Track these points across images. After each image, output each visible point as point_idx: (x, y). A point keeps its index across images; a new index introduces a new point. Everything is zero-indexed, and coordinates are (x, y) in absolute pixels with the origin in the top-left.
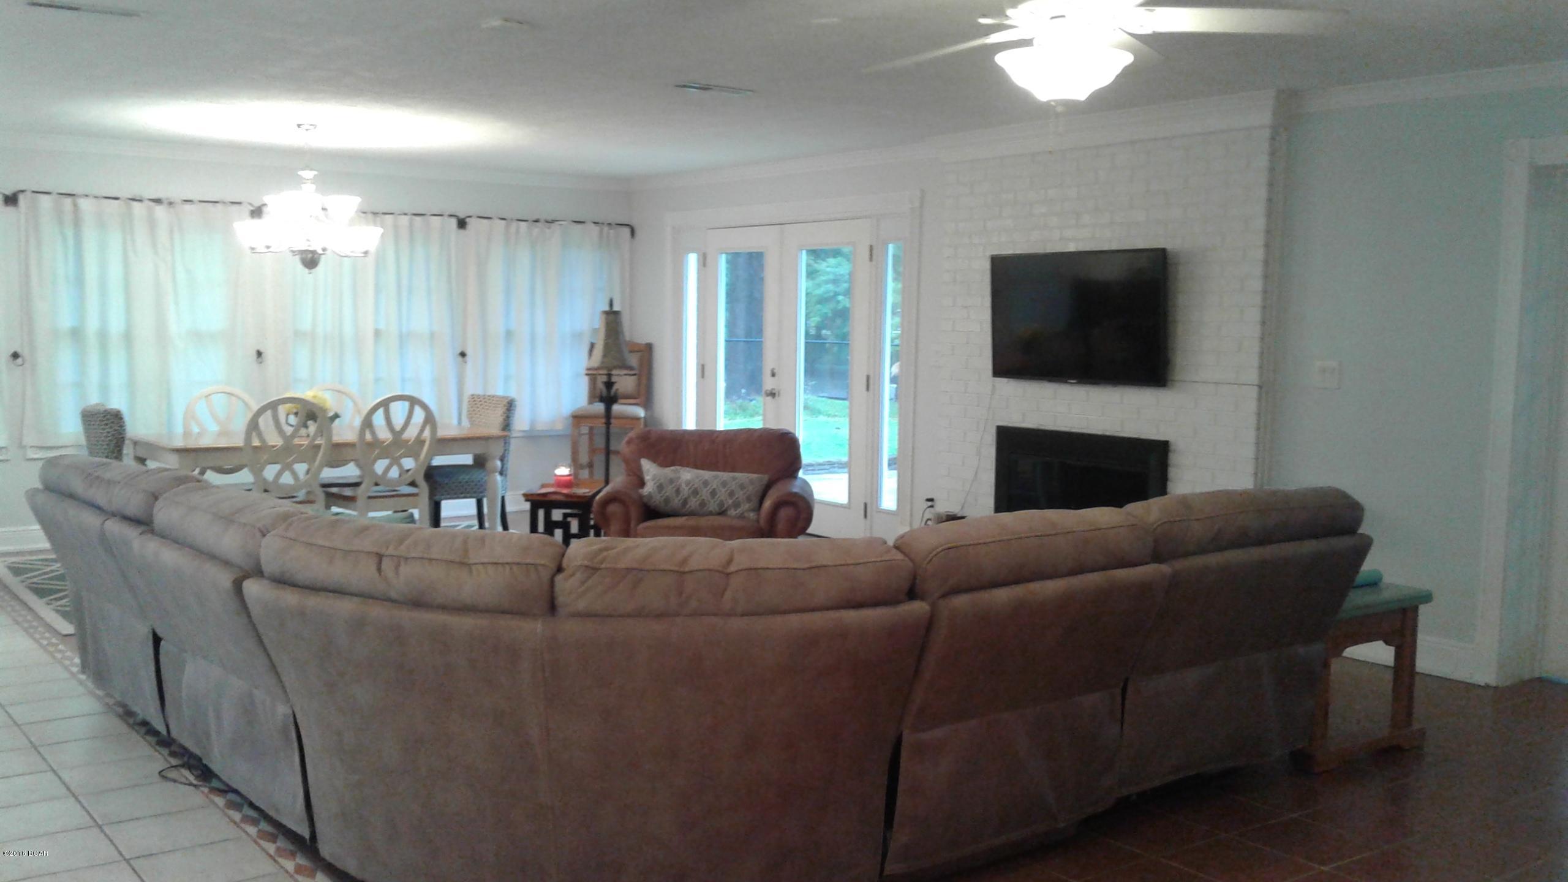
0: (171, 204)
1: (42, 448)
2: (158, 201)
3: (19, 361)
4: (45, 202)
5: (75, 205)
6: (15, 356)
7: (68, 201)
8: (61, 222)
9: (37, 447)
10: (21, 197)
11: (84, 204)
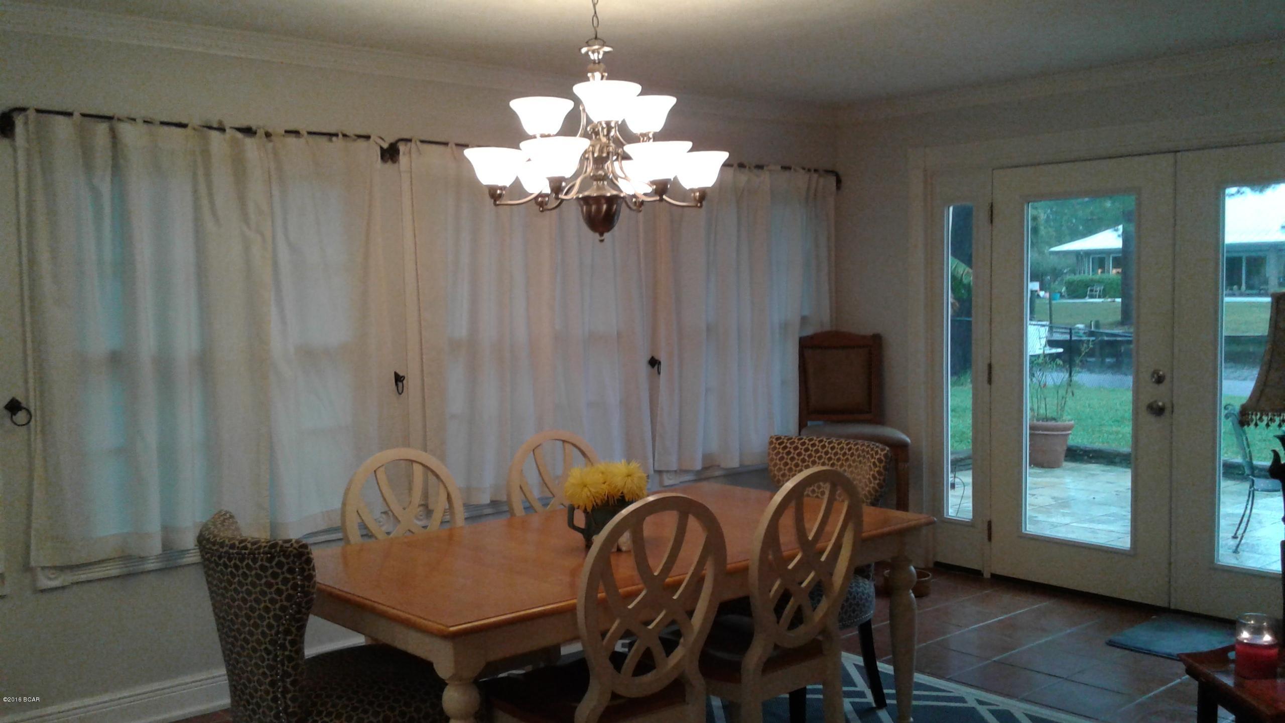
0: (268, 135)
1: (62, 569)
2: (248, 131)
3: (21, 417)
4: (62, 128)
5: (114, 136)
6: (14, 407)
7: (102, 128)
8: (88, 167)
9: (55, 568)
10: (19, 121)
11: (127, 131)
